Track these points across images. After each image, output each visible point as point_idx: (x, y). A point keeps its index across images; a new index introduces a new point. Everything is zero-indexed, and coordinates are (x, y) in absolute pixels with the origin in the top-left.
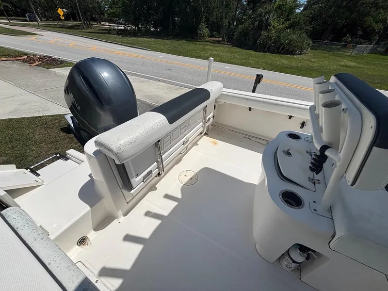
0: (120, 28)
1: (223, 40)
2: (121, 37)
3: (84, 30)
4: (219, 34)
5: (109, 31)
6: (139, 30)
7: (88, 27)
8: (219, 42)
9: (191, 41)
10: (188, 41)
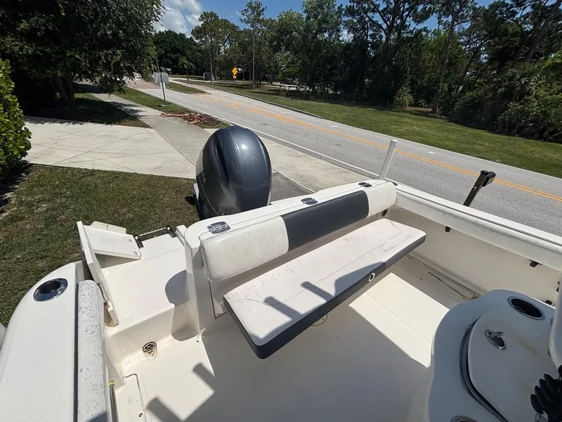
0: (291, 89)
1: (434, 111)
2: (289, 99)
3: (252, 90)
4: (428, 102)
5: (278, 92)
6: (314, 91)
7: (258, 87)
8: (426, 114)
9: (381, 110)
10: (378, 109)
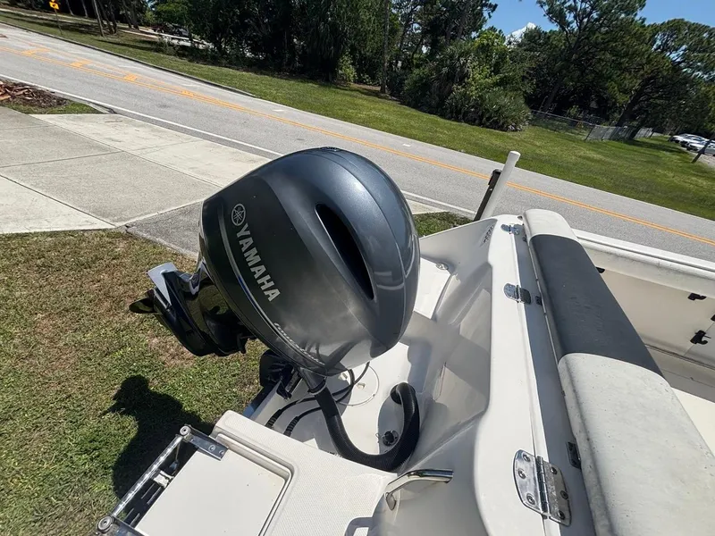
0: (182, 43)
1: (383, 91)
2: (185, 61)
3: (101, 38)
4: (373, 78)
5: (158, 47)
6: (223, 52)
7: (111, 32)
8: (376, 94)
